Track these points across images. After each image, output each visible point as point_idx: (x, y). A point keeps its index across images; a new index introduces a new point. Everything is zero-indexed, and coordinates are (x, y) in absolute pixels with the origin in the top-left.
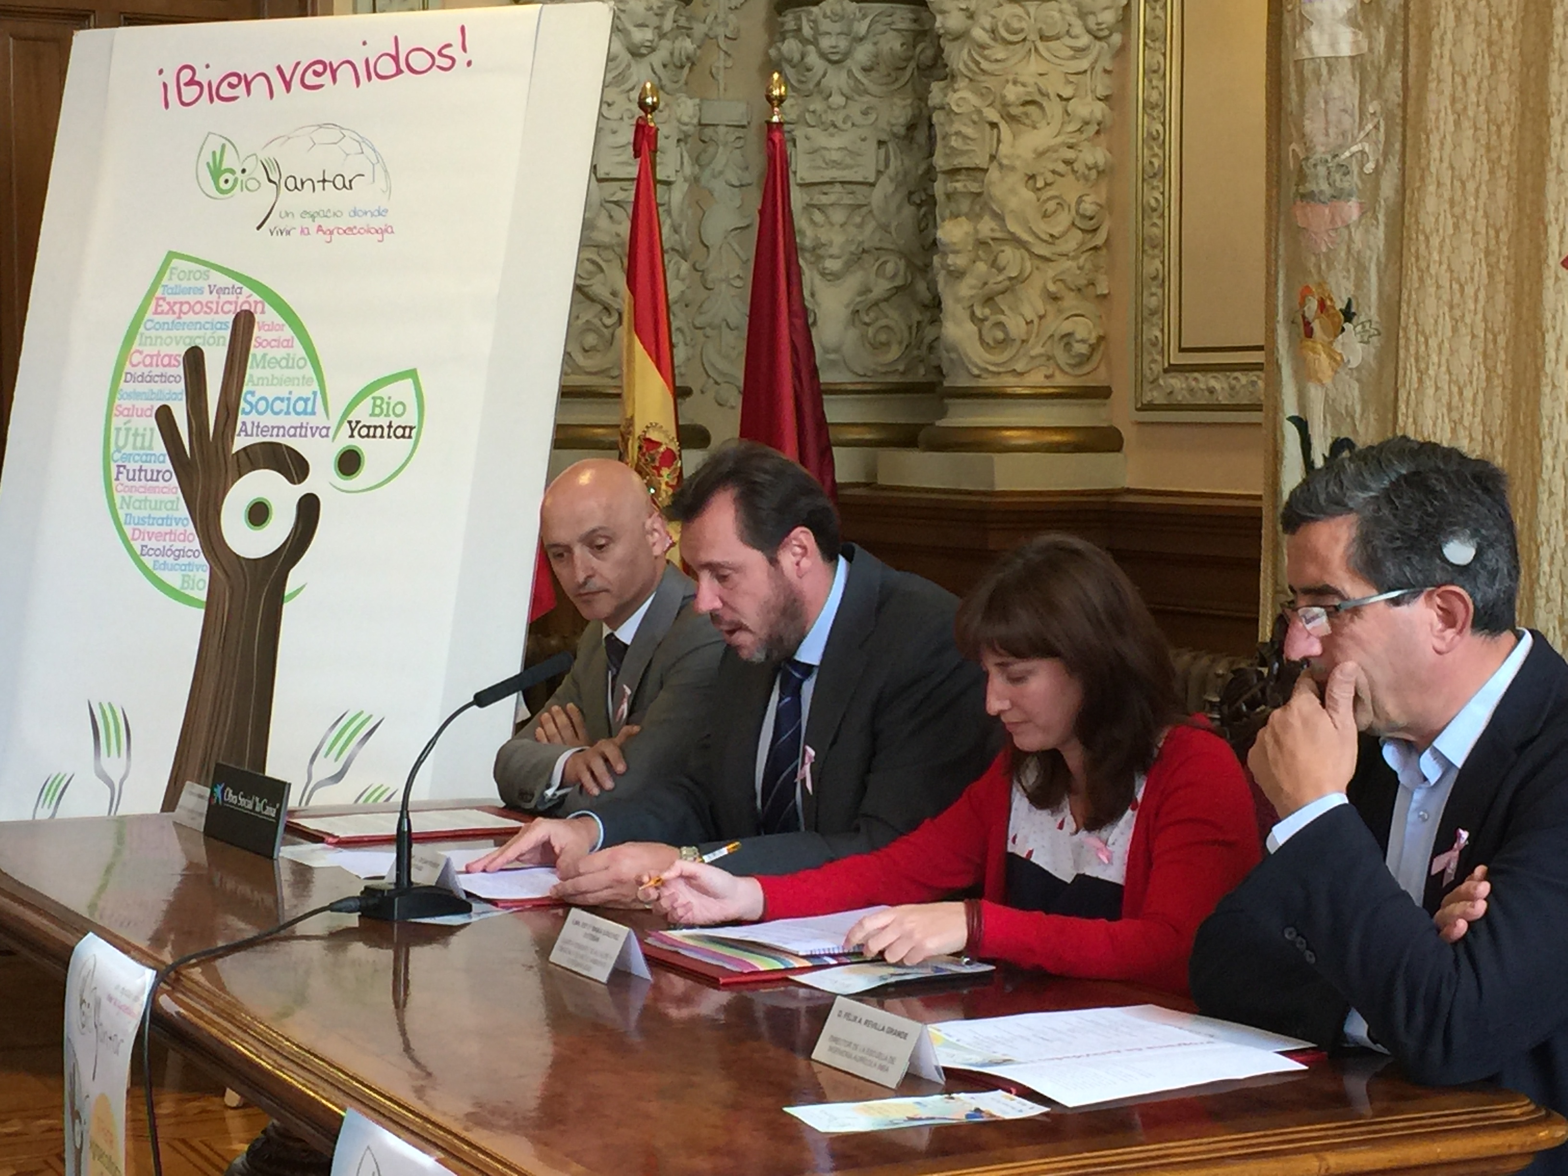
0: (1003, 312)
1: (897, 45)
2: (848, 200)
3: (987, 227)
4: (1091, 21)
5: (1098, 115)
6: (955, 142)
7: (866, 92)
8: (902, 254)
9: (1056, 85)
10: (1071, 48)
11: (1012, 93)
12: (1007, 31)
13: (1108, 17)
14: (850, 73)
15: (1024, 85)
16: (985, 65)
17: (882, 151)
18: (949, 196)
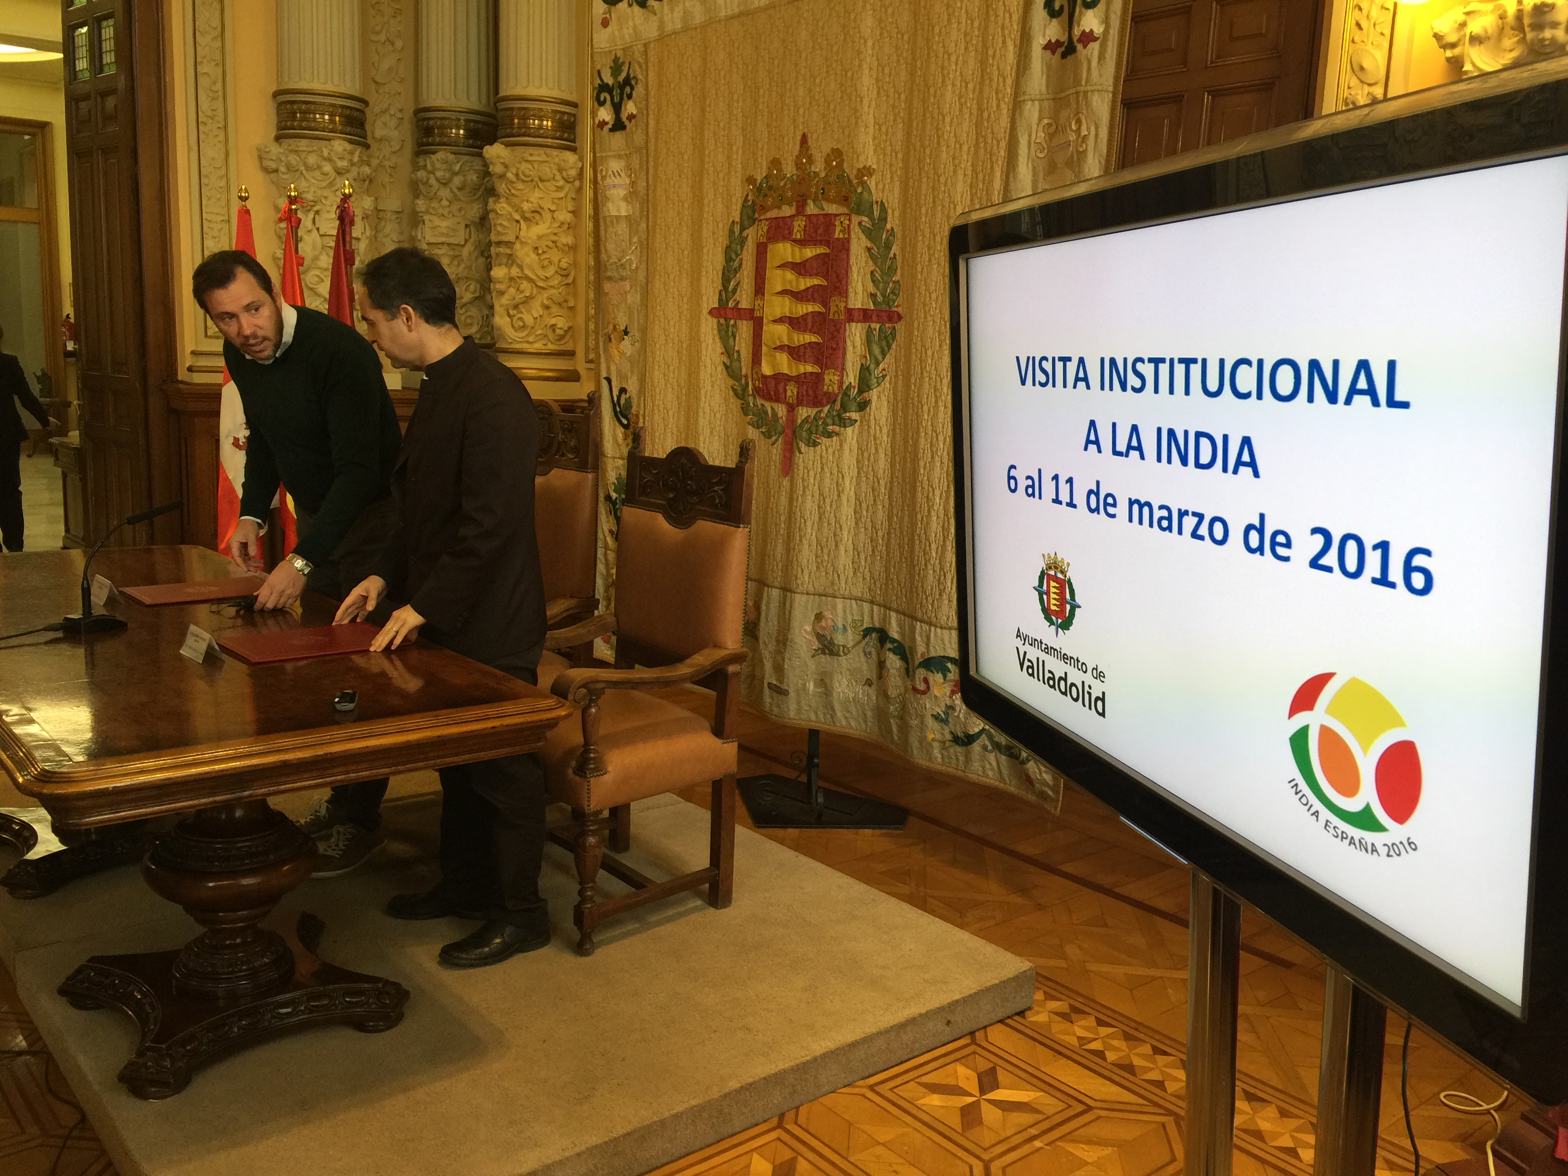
0: (522, 313)
1: (475, 178)
2: (451, 253)
3: (515, 271)
4: (564, 173)
5: (569, 220)
6: (499, 229)
7: (459, 200)
8: (477, 281)
9: (547, 205)
10: (556, 187)
11: (526, 206)
12: (524, 175)
13: (573, 173)
14: (451, 189)
15: (531, 203)
16: (513, 191)
17: (468, 230)
18: (497, 255)
